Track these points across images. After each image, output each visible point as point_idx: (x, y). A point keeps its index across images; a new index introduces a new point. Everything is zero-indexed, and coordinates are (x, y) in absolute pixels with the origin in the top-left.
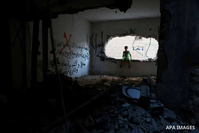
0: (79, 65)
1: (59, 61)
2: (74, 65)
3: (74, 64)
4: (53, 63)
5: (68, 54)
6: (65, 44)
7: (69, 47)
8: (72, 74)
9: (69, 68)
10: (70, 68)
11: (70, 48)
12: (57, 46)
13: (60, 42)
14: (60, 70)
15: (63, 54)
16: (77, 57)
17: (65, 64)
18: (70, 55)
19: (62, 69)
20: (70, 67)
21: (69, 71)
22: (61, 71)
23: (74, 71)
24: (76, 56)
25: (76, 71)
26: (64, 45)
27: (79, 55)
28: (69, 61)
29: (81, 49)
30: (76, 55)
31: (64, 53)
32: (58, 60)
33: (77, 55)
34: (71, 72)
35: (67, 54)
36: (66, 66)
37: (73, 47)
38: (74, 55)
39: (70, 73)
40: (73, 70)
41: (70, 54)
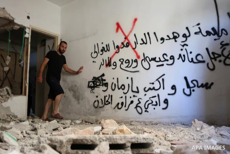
0: (174, 87)
1: (105, 80)
2: (150, 89)
3: (152, 86)
4: (92, 85)
5: (129, 62)
6: (119, 44)
7: (132, 46)
8: (144, 109)
9: (134, 96)
10: (136, 94)
11: (134, 49)
12: (101, 53)
13: (107, 45)
14: (107, 98)
15: (116, 65)
16: (163, 65)
17: (120, 87)
18: (135, 64)
19: (112, 96)
20: (138, 92)
21: (132, 102)
22: (110, 100)
23: (154, 103)
24: (160, 63)
25: (164, 105)
26: (118, 47)
27: (172, 58)
28: (132, 78)
29: (181, 39)
30: (157, 59)
31: (119, 63)
32: (104, 78)
33: (162, 59)
34: (142, 105)
35: (126, 63)
36: (125, 91)
37: (146, 44)
38: (153, 63)
39: (136, 107)
40: (150, 102)
41: (136, 61)
